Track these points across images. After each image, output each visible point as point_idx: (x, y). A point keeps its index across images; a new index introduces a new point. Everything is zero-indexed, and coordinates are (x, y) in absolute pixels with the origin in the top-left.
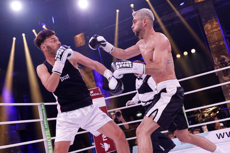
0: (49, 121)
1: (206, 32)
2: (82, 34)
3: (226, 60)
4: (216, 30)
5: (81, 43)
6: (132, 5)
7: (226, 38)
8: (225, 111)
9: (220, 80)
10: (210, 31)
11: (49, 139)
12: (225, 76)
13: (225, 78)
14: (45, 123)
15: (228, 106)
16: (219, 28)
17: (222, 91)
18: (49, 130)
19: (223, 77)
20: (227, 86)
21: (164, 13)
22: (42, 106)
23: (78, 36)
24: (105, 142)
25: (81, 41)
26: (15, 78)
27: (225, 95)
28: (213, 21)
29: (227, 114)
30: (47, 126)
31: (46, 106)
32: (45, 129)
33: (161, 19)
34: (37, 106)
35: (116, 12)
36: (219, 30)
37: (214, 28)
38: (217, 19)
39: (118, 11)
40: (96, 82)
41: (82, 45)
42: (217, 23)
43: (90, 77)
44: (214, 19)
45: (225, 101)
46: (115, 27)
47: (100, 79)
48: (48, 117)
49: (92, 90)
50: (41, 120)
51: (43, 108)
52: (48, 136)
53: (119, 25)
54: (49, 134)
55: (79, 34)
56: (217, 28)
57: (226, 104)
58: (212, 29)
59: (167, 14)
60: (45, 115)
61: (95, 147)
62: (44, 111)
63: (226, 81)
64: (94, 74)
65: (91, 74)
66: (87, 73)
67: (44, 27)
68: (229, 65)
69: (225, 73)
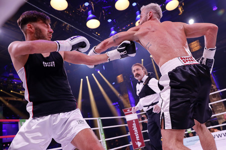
0: (104, 129)
3: (214, 88)
9: (211, 100)
11: (104, 140)
12: (214, 98)
15: (217, 117)
18: (104, 134)
20: (216, 104)
22: (100, 119)
23: (119, 76)
24: (138, 141)
25: (121, 79)
26: (83, 103)
30: (102, 132)
31: (102, 120)
34: (96, 120)
39: (142, 60)
40: (131, 104)
41: (121, 82)
43: (127, 101)
45: (215, 114)
48: (103, 126)
50: (99, 128)
51: (100, 121)
52: (103, 138)
60: (101, 125)
61: (132, 144)
62: (101, 123)
63: (215, 101)
64: (130, 99)
65: (128, 99)
66: (125, 99)
67: (99, 72)
68: (217, 91)
69: (214, 96)
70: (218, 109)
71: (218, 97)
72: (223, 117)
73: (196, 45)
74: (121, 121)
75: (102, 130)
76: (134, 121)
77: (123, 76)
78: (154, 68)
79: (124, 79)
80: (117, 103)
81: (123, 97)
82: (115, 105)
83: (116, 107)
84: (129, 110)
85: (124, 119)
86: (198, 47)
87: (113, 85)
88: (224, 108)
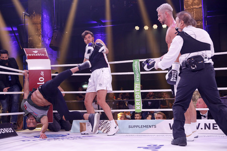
1: (185, 7)
4: (196, 7)
7: (205, 18)
10: (190, 6)
36: (200, 7)
37: (195, 5)
40: (43, 36)
43: (38, 30)
47: (49, 34)
56: (198, 5)
58: (192, 5)
64: (42, 27)
65: (39, 26)
66: (34, 24)
76: (42, 73)
80: (15, 29)
81: (31, 19)
82: (11, 32)
83: (12, 36)
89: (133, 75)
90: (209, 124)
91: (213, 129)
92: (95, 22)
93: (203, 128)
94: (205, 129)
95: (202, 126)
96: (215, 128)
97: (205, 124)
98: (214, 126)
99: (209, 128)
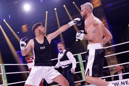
0: (7, 75)
2: (26, 25)
5: (25, 31)
6: (55, 9)
8: (108, 72)
11: (6, 85)
12: (108, 51)
13: (109, 53)
14: (5, 76)
15: (110, 69)
16: (106, 23)
17: (106, 60)
18: (6, 79)
19: (107, 52)
20: (109, 57)
21: (74, 14)
22: (3, 65)
23: (24, 26)
25: (25, 29)
27: (108, 63)
28: (102, 19)
29: (109, 74)
30: (5, 77)
31: (5, 66)
32: (4, 79)
33: (72, 17)
35: (46, 13)
38: (105, 18)
39: (47, 12)
41: (26, 31)
42: (105, 20)
44: (103, 18)
45: (108, 66)
46: (45, 21)
48: (6, 72)
49: (31, 57)
50: (2, 73)
51: (4, 67)
52: (6, 83)
53: (47, 20)
54: (7, 82)
55: (24, 25)
57: (108, 68)
59: (76, 14)
60: (4, 71)
62: (4, 69)
63: (109, 55)
67: (4, 20)
68: (111, 45)
69: (109, 49)
70: (111, 62)
71: (112, 51)
72: (114, 69)
73: (97, 1)
74: (23, 68)
75: (5, 75)
77: (28, 26)
78: (57, 21)
79: (28, 29)
83: (19, 55)
84: (31, 59)
85: (27, 67)
86: (99, 3)
87: (18, 34)
88: (116, 61)
89: (79, 63)
90: (124, 82)
91: (126, 84)
92: (56, 41)
93: (121, 84)
94: (122, 85)
95: (120, 83)
96: (127, 83)
97: (122, 82)
98: (126, 83)
99: (124, 84)
